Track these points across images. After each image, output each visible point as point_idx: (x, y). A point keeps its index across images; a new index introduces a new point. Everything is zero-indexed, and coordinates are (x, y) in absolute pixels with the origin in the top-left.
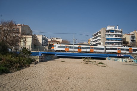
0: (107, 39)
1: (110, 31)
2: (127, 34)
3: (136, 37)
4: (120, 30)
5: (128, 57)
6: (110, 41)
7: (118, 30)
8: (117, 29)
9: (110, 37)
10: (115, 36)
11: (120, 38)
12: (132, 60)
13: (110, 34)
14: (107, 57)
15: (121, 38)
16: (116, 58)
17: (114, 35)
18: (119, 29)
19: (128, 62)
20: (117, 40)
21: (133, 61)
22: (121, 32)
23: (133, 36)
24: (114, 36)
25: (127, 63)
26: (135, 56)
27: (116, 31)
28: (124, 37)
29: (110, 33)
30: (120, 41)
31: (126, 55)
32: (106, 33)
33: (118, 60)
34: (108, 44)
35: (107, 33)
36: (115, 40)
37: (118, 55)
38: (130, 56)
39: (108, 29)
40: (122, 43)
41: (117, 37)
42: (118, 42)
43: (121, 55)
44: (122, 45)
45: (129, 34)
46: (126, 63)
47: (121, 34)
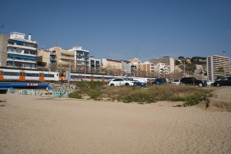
0: (9, 56)
1: (16, 41)
2: (44, 50)
3: (57, 56)
4: (35, 42)
5: (44, 87)
6: (16, 60)
7: (31, 42)
8: (29, 40)
9: (15, 53)
10: (25, 52)
11: (33, 55)
12: (51, 91)
13: (15, 48)
14: (9, 89)
15: (35, 56)
16: (24, 90)
17: (23, 49)
18: (32, 40)
19: (44, 95)
20: (27, 59)
21: (51, 94)
22: (36, 46)
23: (54, 54)
24: (23, 51)
25: (42, 98)
26: (55, 85)
27: (27, 44)
28: (39, 54)
29: (15, 45)
30: (32, 60)
31: (42, 84)
32: (8, 45)
33: (28, 93)
34: (12, 65)
35: (11, 45)
36: (25, 59)
37: (28, 85)
38: (47, 86)
39: (13, 37)
40: (35, 64)
41: (27, 53)
42: (29, 61)
43: (34, 85)
44: (35, 67)
45: (48, 51)
46: (40, 97)
47: (35, 49)
